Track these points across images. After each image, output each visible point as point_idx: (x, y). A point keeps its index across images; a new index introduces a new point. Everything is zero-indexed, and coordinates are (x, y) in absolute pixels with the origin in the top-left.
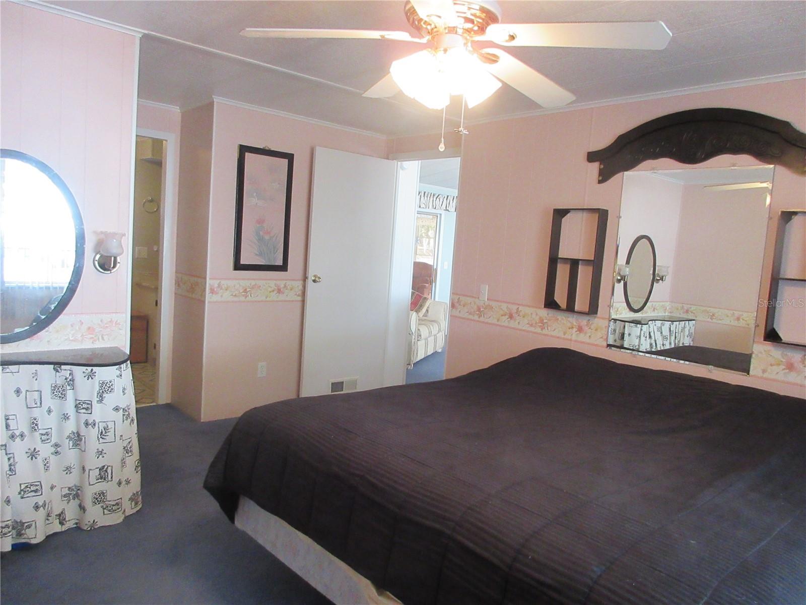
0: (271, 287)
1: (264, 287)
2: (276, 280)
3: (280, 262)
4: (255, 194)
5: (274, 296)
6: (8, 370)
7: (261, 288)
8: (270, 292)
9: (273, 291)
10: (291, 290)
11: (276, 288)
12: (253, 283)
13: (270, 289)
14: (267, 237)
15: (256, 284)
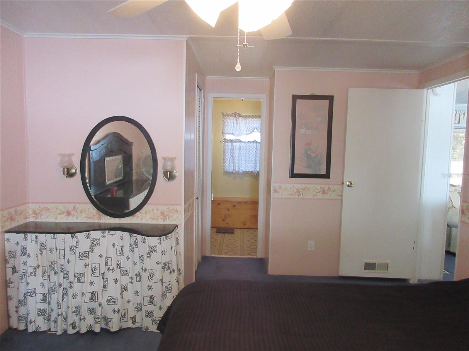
0: (318, 189)
1: (312, 189)
2: (321, 184)
3: (323, 172)
4: (304, 127)
5: (320, 196)
6: (110, 233)
7: (310, 190)
8: (317, 192)
9: (319, 192)
10: (334, 191)
11: (321, 190)
12: (304, 186)
13: (317, 191)
14: (313, 155)
15: (306, 187)
